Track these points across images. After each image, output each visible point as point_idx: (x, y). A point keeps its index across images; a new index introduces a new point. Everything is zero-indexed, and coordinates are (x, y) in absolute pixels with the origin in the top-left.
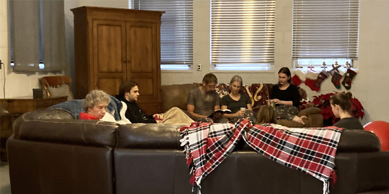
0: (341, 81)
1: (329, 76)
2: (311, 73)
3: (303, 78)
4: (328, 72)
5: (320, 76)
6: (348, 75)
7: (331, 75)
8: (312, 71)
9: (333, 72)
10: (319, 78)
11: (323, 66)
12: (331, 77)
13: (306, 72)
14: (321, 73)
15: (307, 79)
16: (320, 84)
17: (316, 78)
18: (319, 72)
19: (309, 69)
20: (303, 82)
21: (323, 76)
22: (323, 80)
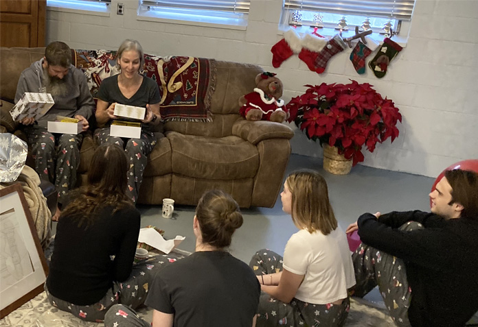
1: (345, 47)
3: (296, 47)
5: (329, 46)
6: (384, 50)
7: (351, 47)
11: (340, 27)
12: (350, 50)
13: (304, 36)
14: (332, 42)
15: (303, 50)
16: (326, 61)
17: (320, 50)
20: (296, 54)
22: (333, 54)
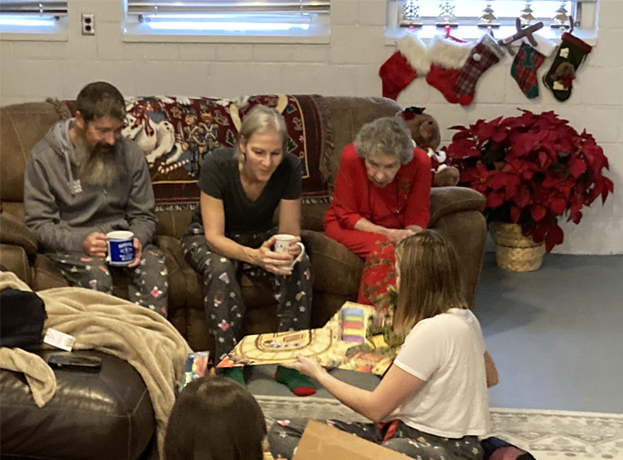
0: (543, 71)
1: (503, 55)
2: (447, 46)
3: (420, 64)
4: (501, 43)
5: (477, 57)
6: (565, 52)
7: (512, 53)
8: (449, 40)
9: (518, 43)
10: (471, 61)
11: (485, 22)
12: (510, 60)
13: (432, 44)
14: (480, 48)
15: (432, 67)
16: (474, 81)
17: (462, 63)
18: (472, 45)
19: (442, 33)
20: (422, 75)
21: (485, 57)
22: (484, 69)
